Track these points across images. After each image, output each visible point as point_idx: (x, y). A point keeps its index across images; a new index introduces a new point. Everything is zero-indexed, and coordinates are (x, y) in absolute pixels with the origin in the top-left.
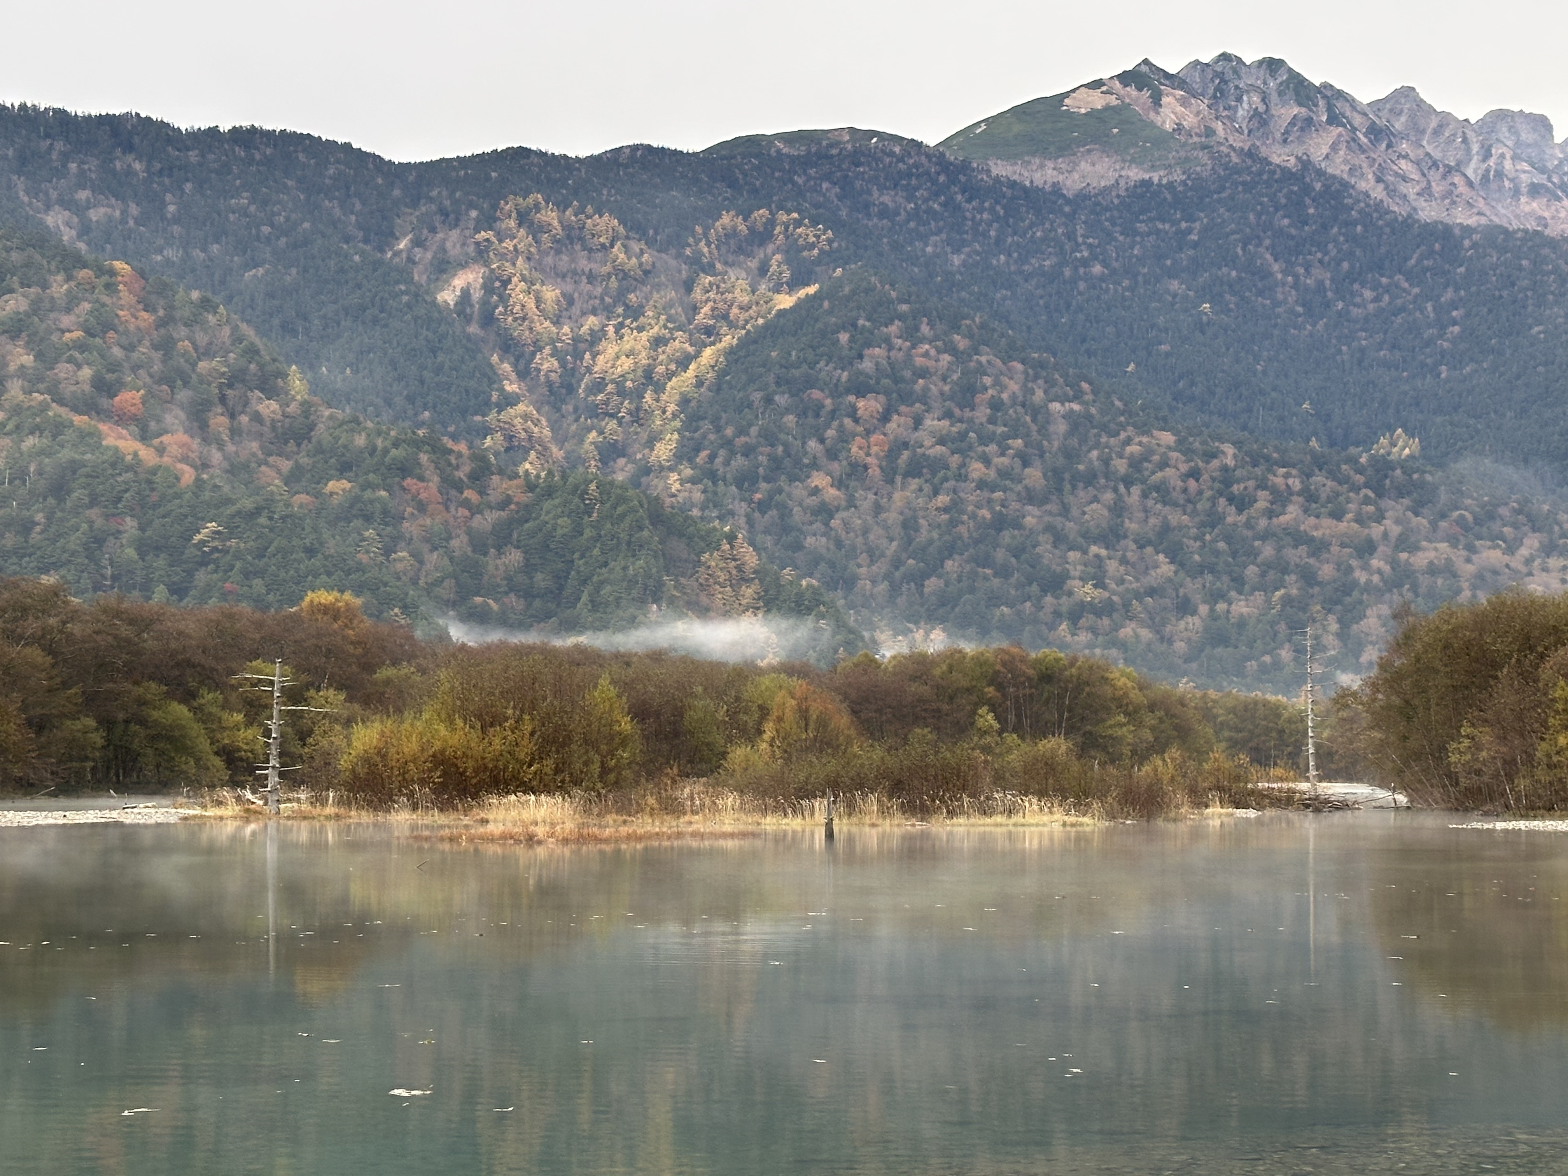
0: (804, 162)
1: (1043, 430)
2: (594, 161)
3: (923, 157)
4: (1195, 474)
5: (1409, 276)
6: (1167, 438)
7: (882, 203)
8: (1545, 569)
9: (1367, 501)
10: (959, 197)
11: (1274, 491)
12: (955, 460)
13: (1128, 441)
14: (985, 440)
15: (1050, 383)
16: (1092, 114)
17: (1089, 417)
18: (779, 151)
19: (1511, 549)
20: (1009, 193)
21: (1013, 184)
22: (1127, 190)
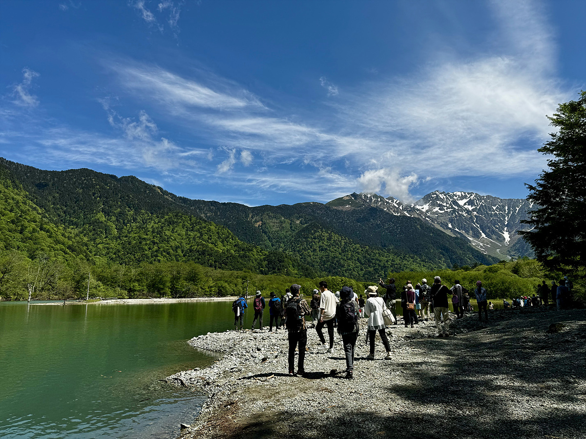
0: (306, 207)
1: (341, 244)
2: (277, 207)
3: (323, 206)
4: (362, 250)
5: (393, 223)
6: (359, 245)
8: (413, 264)
9: (387, 254)
10: (328, 211)
11: (374, 253)
12: (328, 249)
13: (353, 246)
14: (332, 246)
15: (342, 237)
17: (347, 242)
18: (303, 205)
19: (408, 261)
20: (335, 211)
22: (352, 210)
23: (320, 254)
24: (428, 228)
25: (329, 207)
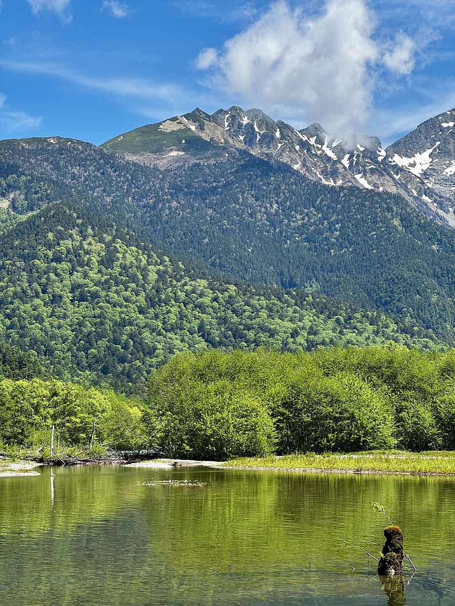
0: (36, 153)
1: (145, 277)
3: (93, 151)
4: (215, 299)
5: (318, 209)
6: (203, 283)
7: (73, 173)
9: (295, 312)
10: (110, 170)
11: (252, 306)
12: (103, 294)
13: (185, 284)
14: (117, 284)
15: (149, 256)
16: (172, 132)
18: (23, 147)
19: (360, 333)
20: (134, 168)
21: (135, 164)
22: (188, 168)
23: (75, 311)
24: (424, 227)
25: (112, 156)
